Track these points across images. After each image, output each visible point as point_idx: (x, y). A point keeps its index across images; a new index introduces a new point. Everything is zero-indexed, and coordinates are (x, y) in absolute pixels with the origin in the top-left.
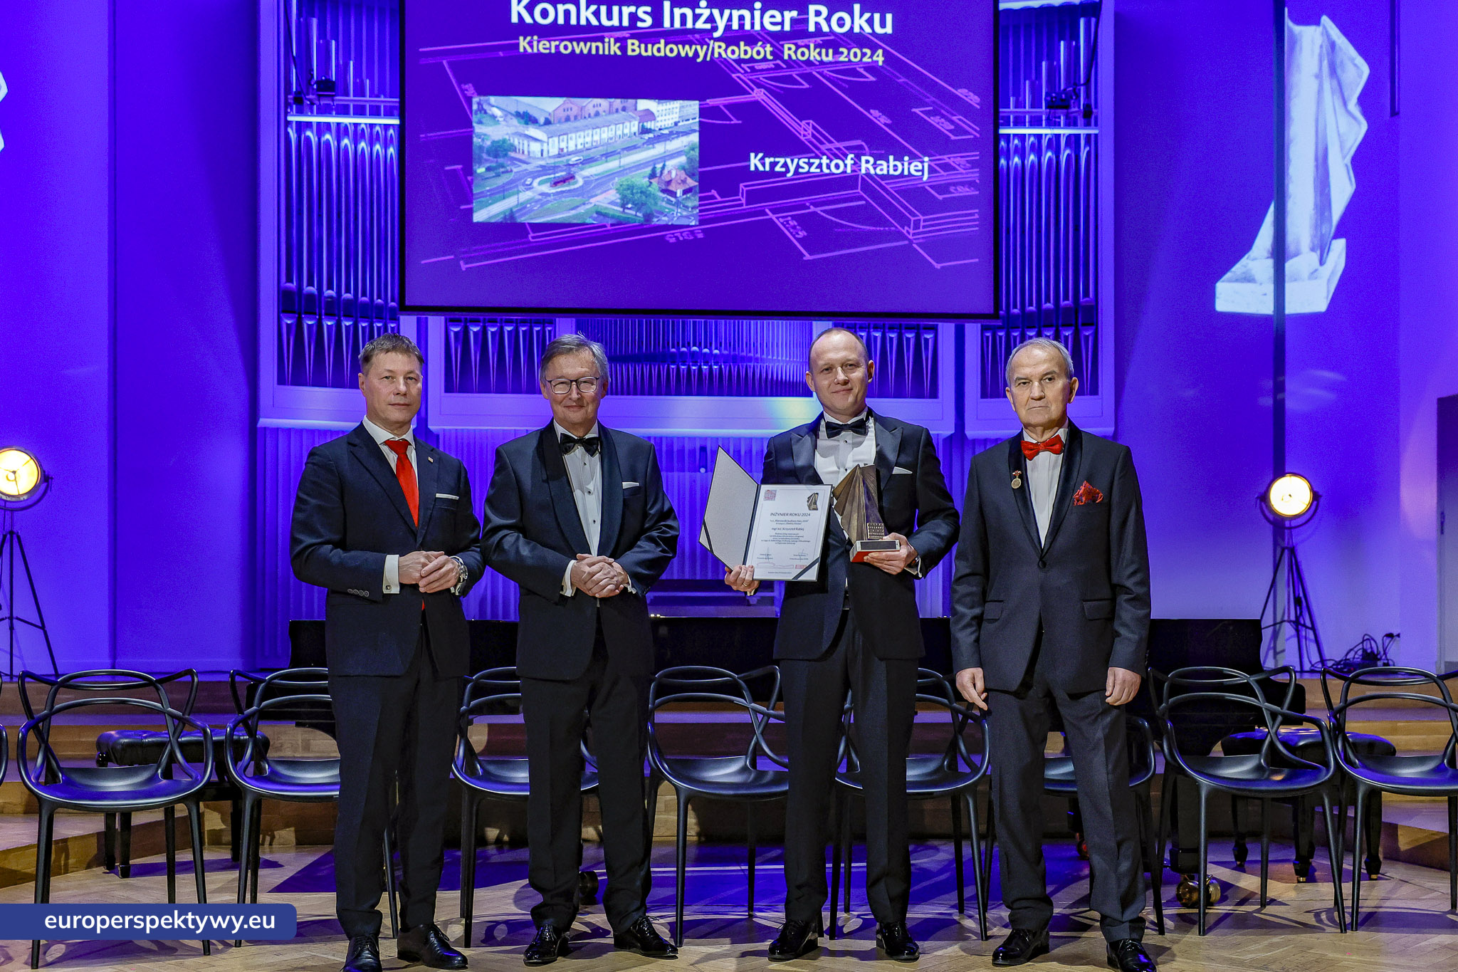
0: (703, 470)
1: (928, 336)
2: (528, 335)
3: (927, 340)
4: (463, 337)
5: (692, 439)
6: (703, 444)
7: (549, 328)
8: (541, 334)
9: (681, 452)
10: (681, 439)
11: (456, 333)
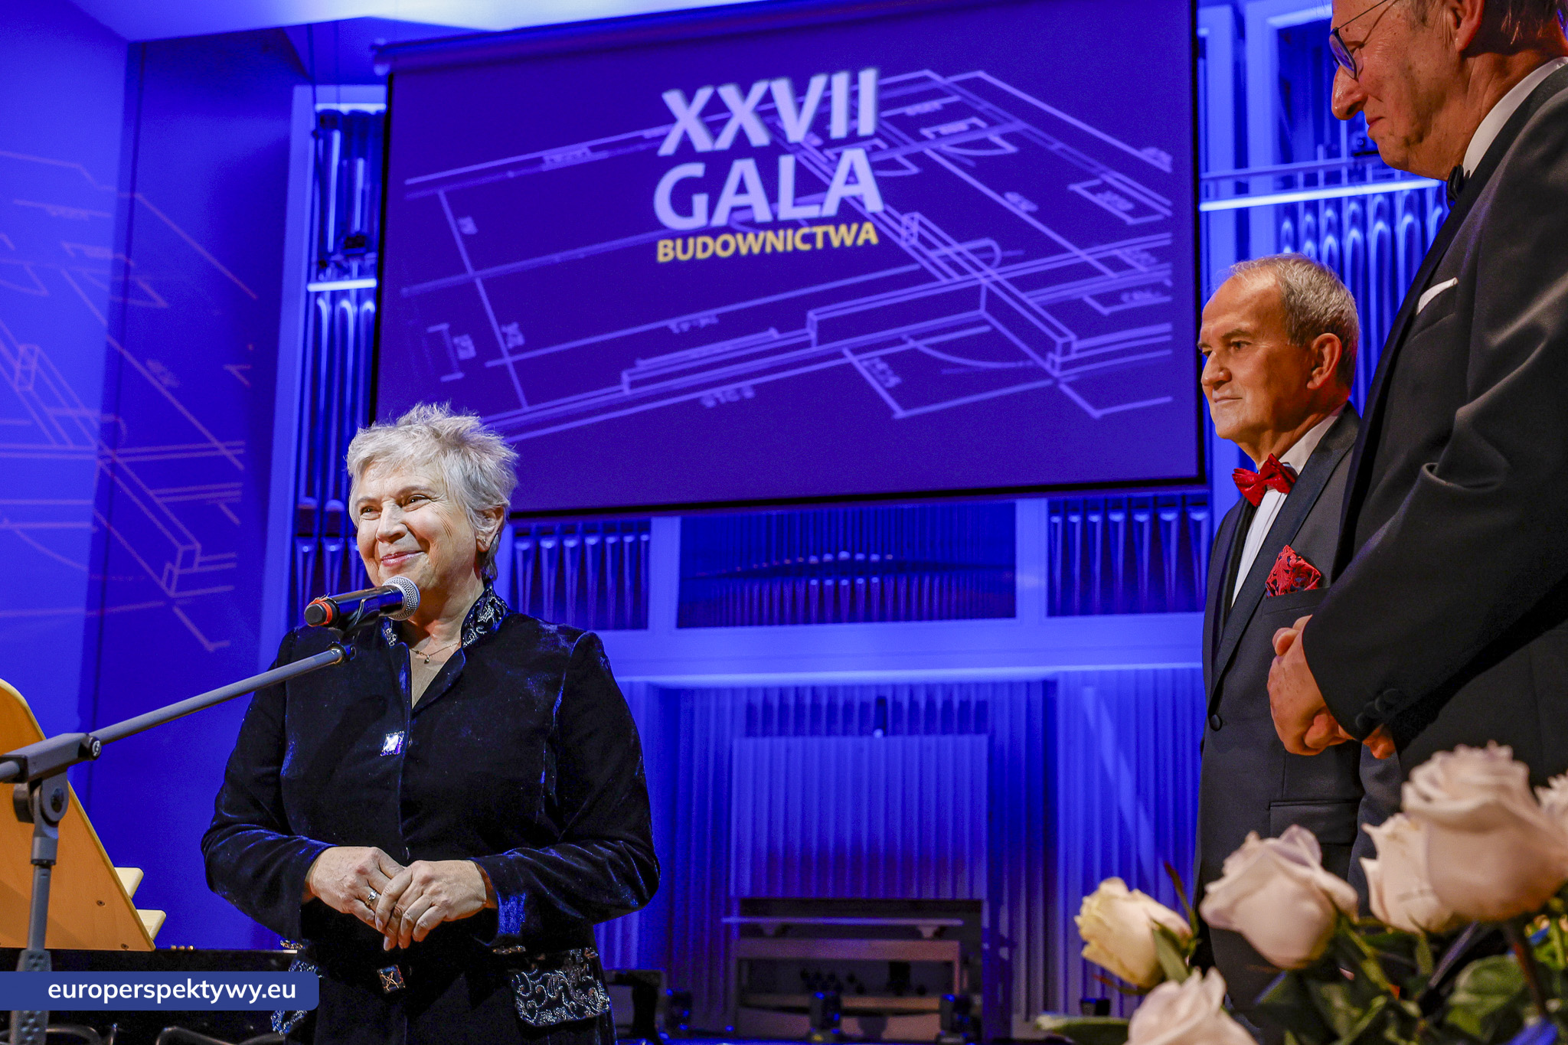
0: (878, 733)
1: (1199, 516)
2: (618, 547)
3: (1198, 523)
4: (534, 554)
5: (863, 687)
6: (882, 693)
7: (644, 538)
8: (636, 545)
9: (848, 706)
10: (849, 688)
11: (525, 553)
